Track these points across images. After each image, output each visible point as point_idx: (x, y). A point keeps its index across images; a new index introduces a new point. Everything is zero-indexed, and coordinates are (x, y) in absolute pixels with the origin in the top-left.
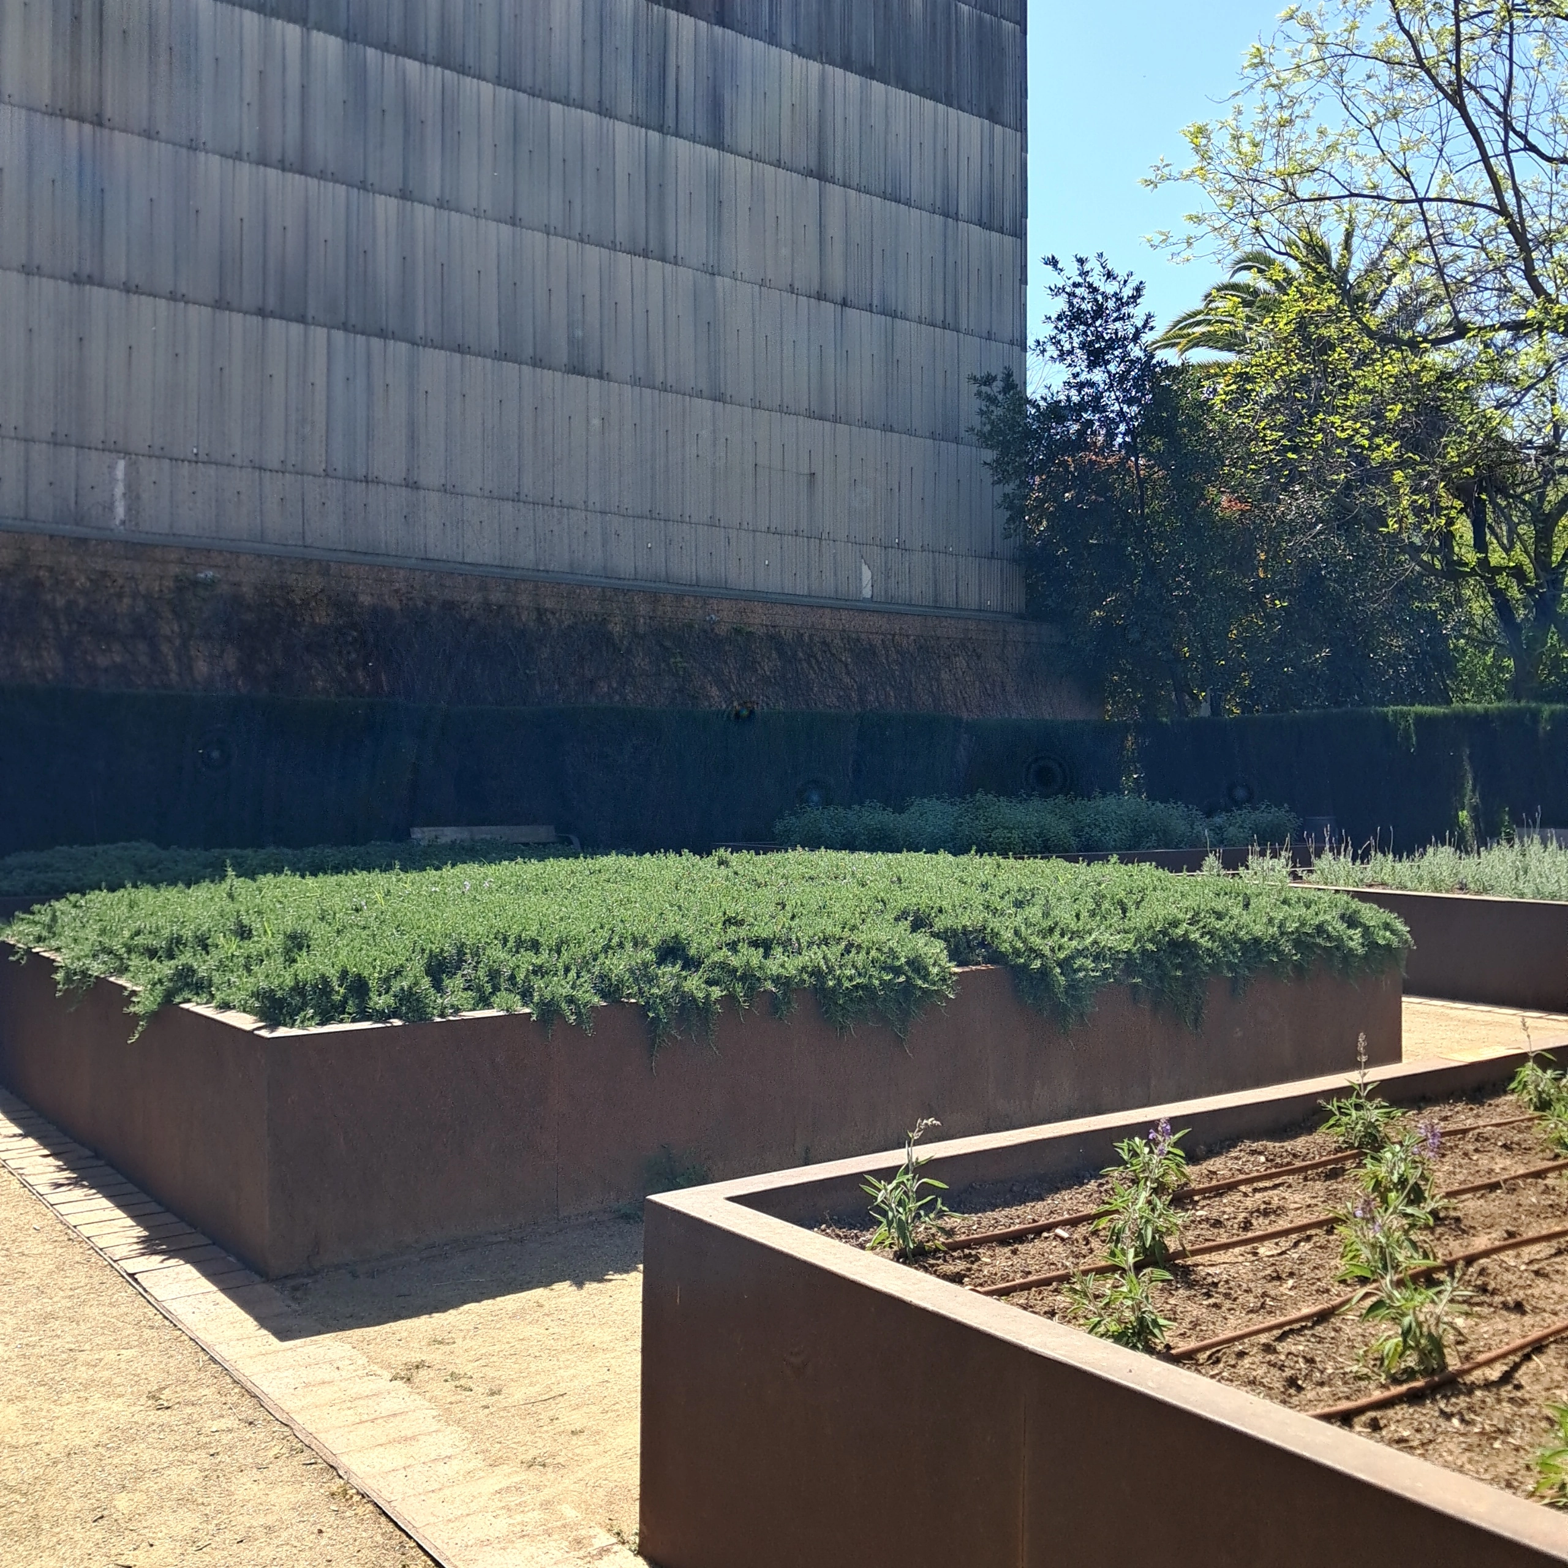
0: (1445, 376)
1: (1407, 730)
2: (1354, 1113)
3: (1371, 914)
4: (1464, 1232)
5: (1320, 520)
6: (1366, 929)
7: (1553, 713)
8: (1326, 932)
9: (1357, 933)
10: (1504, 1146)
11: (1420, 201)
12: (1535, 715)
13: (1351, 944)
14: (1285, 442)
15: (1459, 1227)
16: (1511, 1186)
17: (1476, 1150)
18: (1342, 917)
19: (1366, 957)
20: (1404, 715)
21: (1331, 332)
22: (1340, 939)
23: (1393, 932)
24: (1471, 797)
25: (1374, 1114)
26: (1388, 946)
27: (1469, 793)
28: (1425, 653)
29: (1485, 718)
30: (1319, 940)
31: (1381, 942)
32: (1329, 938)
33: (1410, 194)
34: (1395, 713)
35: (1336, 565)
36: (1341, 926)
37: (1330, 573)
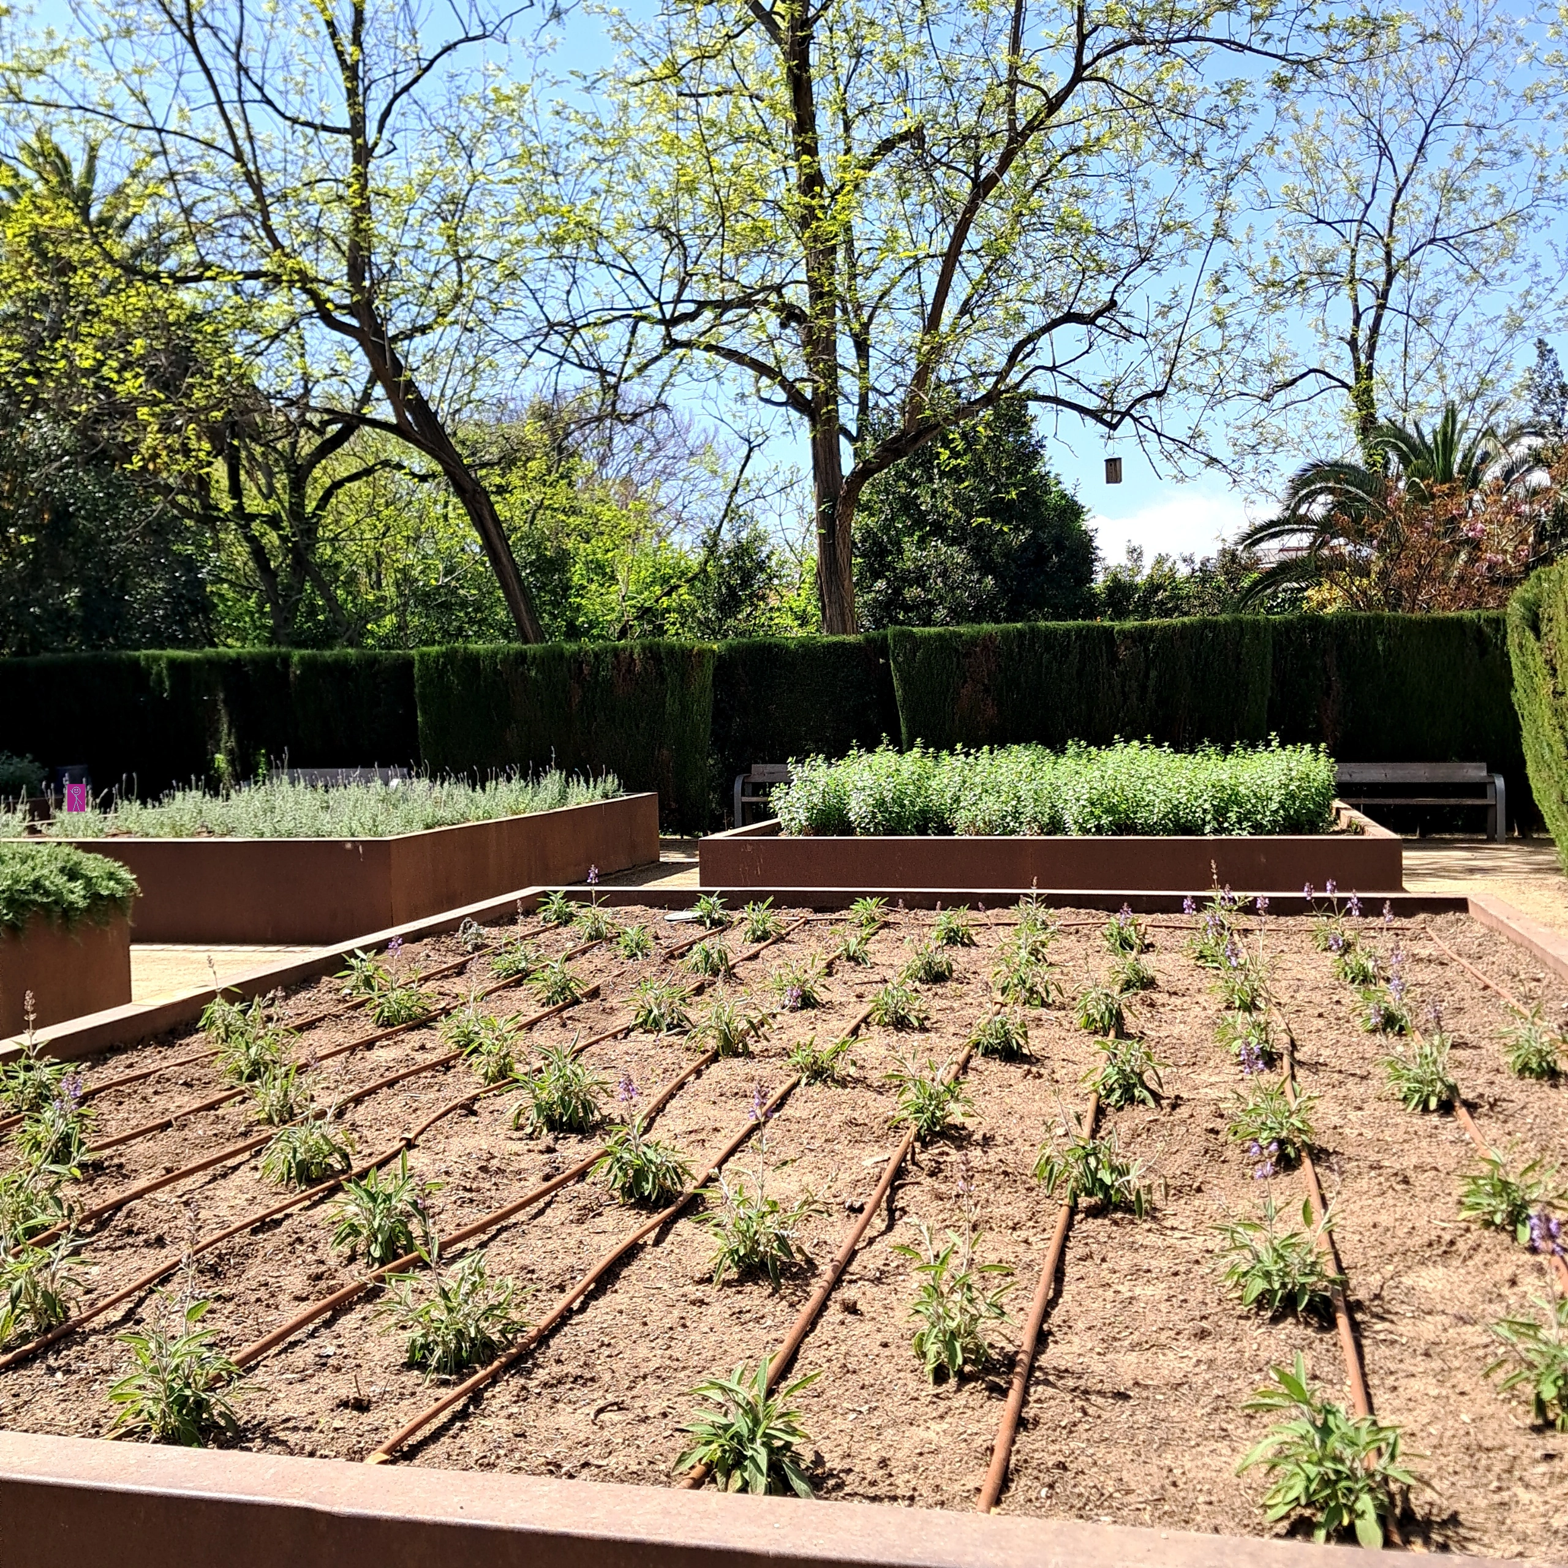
0: (195, 317)
1: (159, 674)
2: (22, 1075)
3: (94, 865)
4: (125, 1176)
5: (66, 452)
6: (89, 880)
7: (302, 658)
8: (44, 887)
9: (78, 885)
10: (185, 1084)
11: (160, 131)
12: (286, 660)
13: (72, 898)
14: (25, 365)
15: (121, 1173)
16: (182, 1123)
17: (156, 1093)
18: (62, 870)
19: (88, 909)
20: (156, 659)
21: (70, 252)
22: (59, 894)
23: (118, 881)
24: (228, 742)
25: (45, 1073)
26: (112, 896)
27: (224, 738)
28: (181, 596)
29: (237, 662)
30: (36, 897)
31: (105, 893)
32: (47, 893)
33: (148, 122)
34: (147, 657)
35: (85, 501)
36: (61, 880)
37: (79, 509)
